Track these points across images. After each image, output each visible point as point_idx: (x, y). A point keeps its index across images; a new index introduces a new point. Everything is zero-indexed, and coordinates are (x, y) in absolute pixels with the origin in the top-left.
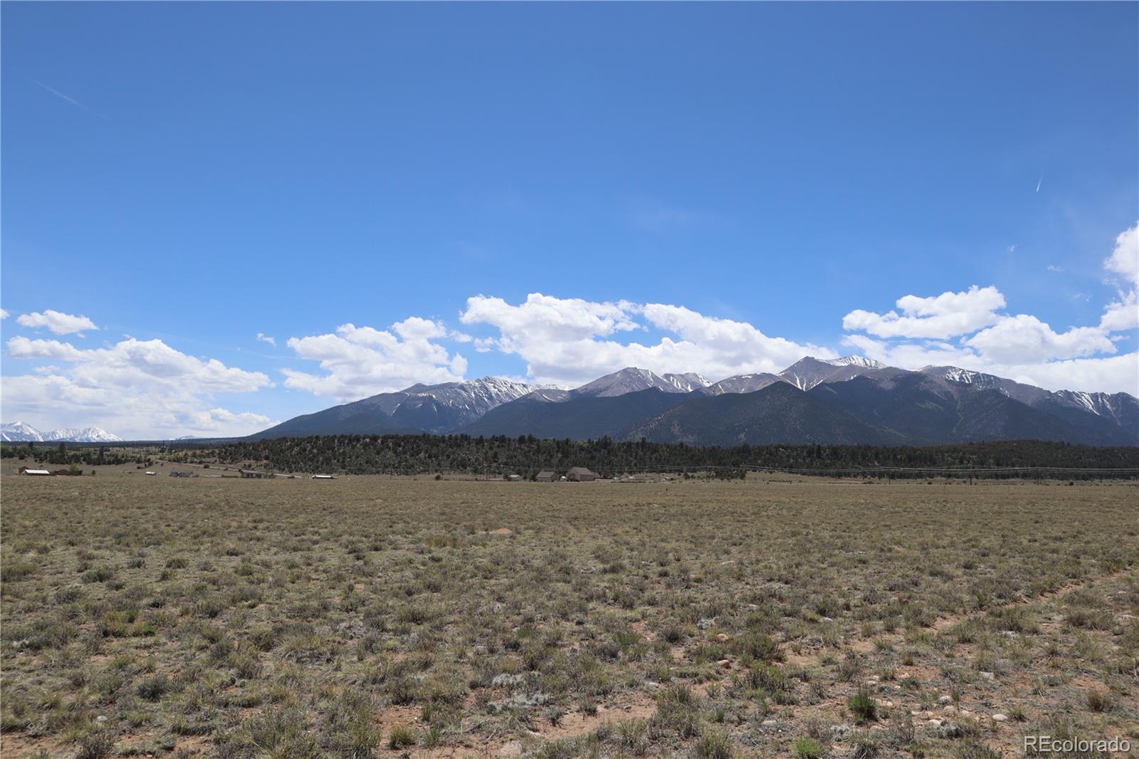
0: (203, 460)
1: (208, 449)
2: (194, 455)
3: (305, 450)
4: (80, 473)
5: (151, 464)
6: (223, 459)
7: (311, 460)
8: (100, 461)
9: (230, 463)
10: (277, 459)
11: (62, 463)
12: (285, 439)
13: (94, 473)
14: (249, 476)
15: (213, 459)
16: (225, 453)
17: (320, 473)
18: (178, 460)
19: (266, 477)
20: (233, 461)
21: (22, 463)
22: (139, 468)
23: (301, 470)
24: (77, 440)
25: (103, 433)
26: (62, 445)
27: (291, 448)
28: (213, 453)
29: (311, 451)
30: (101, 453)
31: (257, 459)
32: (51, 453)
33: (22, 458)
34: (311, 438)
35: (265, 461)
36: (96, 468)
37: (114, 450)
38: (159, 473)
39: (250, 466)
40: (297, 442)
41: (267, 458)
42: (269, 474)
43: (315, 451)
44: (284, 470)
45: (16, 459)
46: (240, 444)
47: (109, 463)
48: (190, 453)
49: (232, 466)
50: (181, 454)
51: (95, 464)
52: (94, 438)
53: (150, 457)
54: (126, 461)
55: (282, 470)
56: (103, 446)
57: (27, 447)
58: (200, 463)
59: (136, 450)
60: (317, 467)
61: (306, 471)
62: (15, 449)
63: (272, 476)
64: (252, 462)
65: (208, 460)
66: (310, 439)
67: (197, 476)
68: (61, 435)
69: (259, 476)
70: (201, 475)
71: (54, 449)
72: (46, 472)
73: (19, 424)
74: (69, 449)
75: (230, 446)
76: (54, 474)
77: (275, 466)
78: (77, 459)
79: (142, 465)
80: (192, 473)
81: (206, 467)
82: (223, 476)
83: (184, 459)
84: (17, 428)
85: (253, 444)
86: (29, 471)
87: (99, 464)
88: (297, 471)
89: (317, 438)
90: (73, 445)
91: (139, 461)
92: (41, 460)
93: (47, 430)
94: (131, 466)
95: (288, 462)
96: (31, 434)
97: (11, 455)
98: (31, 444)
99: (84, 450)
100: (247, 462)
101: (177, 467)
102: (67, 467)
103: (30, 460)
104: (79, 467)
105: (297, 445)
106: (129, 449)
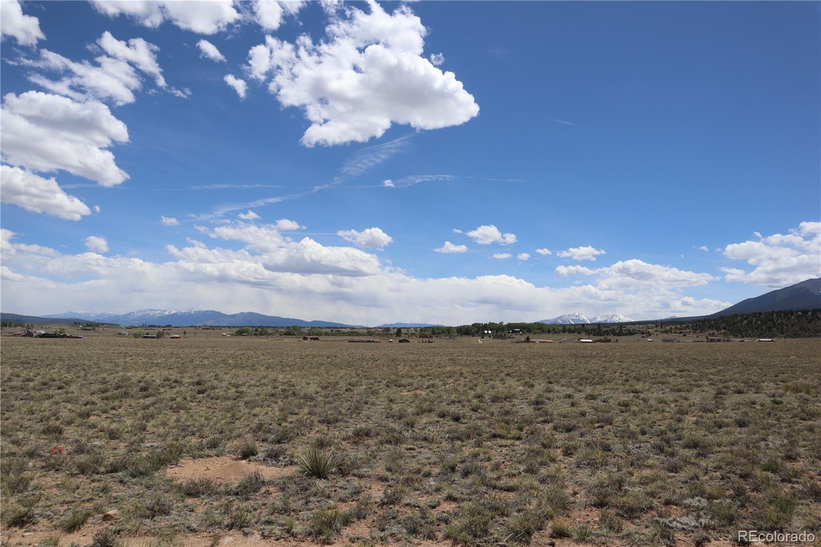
0: (683, 331)
1: (684, 324)
2: (676, 328)
3: (751, 322)
4: (610, 341)
5: (650, 335)
6: (695, 330)
7: (757, 329)
8: (620, 334)
9: (700, 333)
10: (732, 329)
11: (600, 335)
12: (736, 315)
13: (617, 340)
14: (712, 341)
15: (688, 331)
16: (696, 326)
17: (763, 338)
18: (666, 332)
19: (724, 341)
20: (702, 331)
21: (579, 336)
22: (643, 337)
23: (750, 336)
24: (608, 321)
25: (622, 317)
26: (599, 325)
27: (741, 321)
28: (688, 327)
29: (756, 323)
30: (621, 330)
31: (718, 329)
32: (593, 329)
33: (579, 333)
34: (756, 313)
35: (723, 331)
36: (618, 338)
37: (628, 327)
38: (655, 340)
39: (713, 334)
40: (745, 317)
41: (724, 328)
42: (726, 339)
43: (759, 322)
44: (737, 336)
45: (576, 333)
46: (705, 320)
47: (626, 335)
48: (673, 327)
49: (701, 334)
50: (668, 328)
51: (618, 335)
52: (616, 320)
53: (649, 330)
54: (636, 333)
55: (736, 336)
56: (622, 325)
57: (581, 326)
58: (680, 333)
59: (641, 326)
60: (762, 334)
61: (754, 336)
62: (575, 328)
63: (728, 341)
64: (715, 331)
65: (686, 331)
66: (754, 315)
67: (679, 341)
68: (599, 319)
69: (719, 341)
70: (681, 340)
71: (596, 327)
72: (591, 341)
73: (577, 314)
74: (604, 327)
75: (699, 321)
76: (594, 342)
77: (731, 334)
78: (607, 333)
79: (645, 335)
80: (676, 339)
81: (684, 335)
82: (694, 341)
83: (670, 331)
84: (576, 316)
85: (714, 320)
86: (582, 340)
87: (620, 335)
88: (747, 337)
89: (760, 313)
90: (606, 325)
91: (643, 333)
92: (589, 334)
93: (592, 317)
94: (639, 336)
95: (740, 331)
96: (584, 320)
97: (574, 332)
98: (583, 325)
99: (612, 327)
100: (711, 332)
101: (666, 336)
102: (602, 338)
103: (583, 334)
104: (609, 337)
105: (745, 319)
106: (638, 326)
